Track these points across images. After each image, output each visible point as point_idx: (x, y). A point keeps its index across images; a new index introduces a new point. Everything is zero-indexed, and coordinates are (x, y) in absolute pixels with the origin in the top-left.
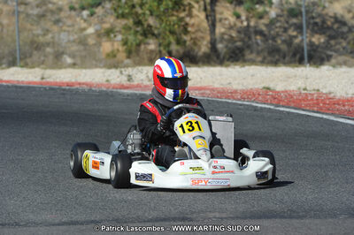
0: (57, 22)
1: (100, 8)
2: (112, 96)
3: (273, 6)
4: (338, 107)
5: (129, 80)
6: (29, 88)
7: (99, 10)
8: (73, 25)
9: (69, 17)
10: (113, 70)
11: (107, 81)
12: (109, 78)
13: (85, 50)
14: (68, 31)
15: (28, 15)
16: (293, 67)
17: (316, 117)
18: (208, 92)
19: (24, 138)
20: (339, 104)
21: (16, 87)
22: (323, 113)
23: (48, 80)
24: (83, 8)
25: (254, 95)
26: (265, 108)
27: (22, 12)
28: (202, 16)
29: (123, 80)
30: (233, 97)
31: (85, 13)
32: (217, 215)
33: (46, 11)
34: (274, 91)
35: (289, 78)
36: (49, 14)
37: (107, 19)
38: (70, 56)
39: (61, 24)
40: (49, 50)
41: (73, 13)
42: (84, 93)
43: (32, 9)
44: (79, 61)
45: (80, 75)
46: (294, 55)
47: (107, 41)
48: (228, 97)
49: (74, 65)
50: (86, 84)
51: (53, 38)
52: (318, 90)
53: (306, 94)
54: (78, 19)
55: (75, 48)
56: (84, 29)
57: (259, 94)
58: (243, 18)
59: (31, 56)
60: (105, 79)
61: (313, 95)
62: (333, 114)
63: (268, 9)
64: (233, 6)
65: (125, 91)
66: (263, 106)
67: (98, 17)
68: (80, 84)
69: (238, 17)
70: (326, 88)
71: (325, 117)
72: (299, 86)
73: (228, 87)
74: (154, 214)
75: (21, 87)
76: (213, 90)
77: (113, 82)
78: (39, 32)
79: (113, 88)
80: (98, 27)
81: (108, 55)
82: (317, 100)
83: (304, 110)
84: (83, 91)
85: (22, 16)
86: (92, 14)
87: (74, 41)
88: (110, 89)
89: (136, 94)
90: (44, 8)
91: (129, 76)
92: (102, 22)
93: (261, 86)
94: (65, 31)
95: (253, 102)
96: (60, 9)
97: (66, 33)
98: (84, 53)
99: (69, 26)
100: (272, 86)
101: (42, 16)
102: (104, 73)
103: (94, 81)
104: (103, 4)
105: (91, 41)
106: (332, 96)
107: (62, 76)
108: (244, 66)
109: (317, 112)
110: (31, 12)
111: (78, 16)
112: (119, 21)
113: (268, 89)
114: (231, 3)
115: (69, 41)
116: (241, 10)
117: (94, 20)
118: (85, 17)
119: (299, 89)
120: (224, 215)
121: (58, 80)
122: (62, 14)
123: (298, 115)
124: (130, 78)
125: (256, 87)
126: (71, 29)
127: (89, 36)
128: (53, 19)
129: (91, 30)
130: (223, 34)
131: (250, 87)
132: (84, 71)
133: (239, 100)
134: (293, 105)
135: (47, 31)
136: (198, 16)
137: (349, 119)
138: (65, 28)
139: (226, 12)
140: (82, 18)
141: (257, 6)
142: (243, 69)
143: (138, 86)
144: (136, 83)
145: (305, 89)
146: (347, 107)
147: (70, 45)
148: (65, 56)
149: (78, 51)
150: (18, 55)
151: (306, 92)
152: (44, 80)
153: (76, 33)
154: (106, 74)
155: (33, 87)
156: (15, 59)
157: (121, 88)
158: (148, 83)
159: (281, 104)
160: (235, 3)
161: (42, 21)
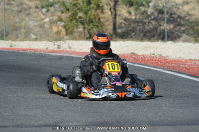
0: (28, 14)
1: (52, 7)
2: (45, 57)
3: (150, 8)
5: (58, 48)
7: (52, 9)
8: (37, 17)
9: (35, 12)
11: (47, 48)
12: (48, 47)
13: (43, 31)
14: (34, 20)
15: (13, 11)
16: (152, 42)
17: (153, 70)
20: (169, 63)
22: (158, 68)
23: (14, 47)
24: (43, 8)
27: (8, 9)
28: (110, 13)
29: (55, 48)
31: (44, 10)
32: (75, 124)
33: (21, 9)
34: (136, 55)
35: (147, 48)
37: (56, 14)
38: (34, 34)
39: (30, 16)
40: (23, 30)
41: (37, 10)
42: (30, 55)
43: (14, 7)
44: (39, 37)
45: (32, 45)
46: (160, 35)
47: (55, 26)
49: (36, 39)
50: (34, 50)
51: (25, 24)
52: (161, 55)
54: (40, 13)
55: (37, 29)
56: (43, 19)
58: (133, 14)
59: (12, 34)
61: (157, 57)
62: (163, 68)
63: (146, 9)
64: (127, 7)
65: (53, 54)
67: (51, 12)
68: (31, 49)
69: (130, 13)
70: (165, 54)
71: (158, 70)
72: (151, 52)
74: (40, 123)
77: (50, 49)
78: (18, 20)
79: (48, 52)
80: (51, 18)
82: (158, 60)
83: (148, 66)
84: (30, 53)
85: (8, 11)
86: (48, 11)
87: (37, 26)
88: (46, 53)
89: (58, 56)
92: (53, 15)
93: (130, 52)
94: (32, 20)
96: (30, 8)
97: (33, 21)
98: (42, 33)
99: (34, 17)
100: (136, 52)
101: (20, 11)
102: (46, 43)
103: (39, 48)
104: (54, 5)
105: (47, 26)
106: (167, 58)
108: (124, 41)
110: (13, 9)
113: (134, 54)
114: (126, 5)
115: (34, 26)
116: (132, 9)
117: (49, 14)
118: (44, 12)
119: (151, 54)
120: (79, 124)
121: (19, 48)
122: (31, 10)
123: (144, 68)
125: (128, 52)
126: (36, 19)
127: (45, 23)
128: (26, 13)
129: (47, 20)
131: (125, 53)
134: (143, 63)
135: (23, 20)
136: (107, 13)
137: (171, 71)
138: (33, 19)
139: (123, 11)
140: (42, 13)
141: (141, 7)
142: (124, 42)
144: (62, 50)
145: (154, 54)
146: (173, 65)
147: (34, 28)
148: (31, 34)
149: (39, 31)
150: (4, 33)
151: (154, 56)
152: (12, 47)
153: (38, 21)
154: (48, 44)
155: (3, 51)
156: (3, 35)
157: (52, 52)
158: (69, 50)
159: (137, 62)
160: (128, 5)
161: (19, 15)
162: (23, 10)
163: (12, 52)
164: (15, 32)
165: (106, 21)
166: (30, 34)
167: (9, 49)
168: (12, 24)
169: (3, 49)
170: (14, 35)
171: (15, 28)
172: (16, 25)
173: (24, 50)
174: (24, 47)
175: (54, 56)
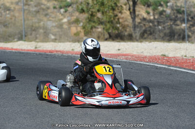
0: (46, 15)
1: (70, 7)
3: (168, 7)
6: (27, 53)
7: (70, 9)
8: (55, 17)
10: (77, 43)
11: (73, 50)
12: (74, 48)
13: (62, 31)
14: (53, 21)
15: (29, 12)
16: (179, 43)
17: (192, 73)
18: (130, 57)
19: (21, 84)
21: (20, 53)
23: (39, 49)
24: (61, 8)
25: (156, 59)
26: (162, 67)
27: (27, 10)
28: (128, 13)
30: (144, 60)
31: (62, 10)
34: (168, 57)
35: (177, 49)
37: (74, 14)
38: (53, 35)
39: (48, 17)
40: (41, 31)
41: (55, 10)
42: (59, 57)
43: (32, 7)
44: (58, 38)
45: (57, 46)
47: (74, 26)
48: (141, 61)
49: (55, 40)
50: (60, 51)
51: (44, 24)
52: (193, 57)
54: (58, 14)
55: (57, 30)
56: (62, 19)
57: (159, 59)
58: (151, 14)
59: (31, 34)
60: (71, 49)
61: (190, 60)
63: (165, 9)
64: (146, 7)
66: (161, 66)
67: (69, 13)
68: (57, 51)
69: (148, 13)
72: (182, 54)
73: (142, 54)
75: (23, 53)
76: (133, 56)
77: (76, 50)
78: (36, 21)
79: (76, 54)
80: (69, 18)
81: (75, 34)
82: (192, 62)
83: (185, 69)
84: (58, 56)
85: (26, 12)
86: (66, 11)
87: (56, 26)
88: (74, 55)
90: (39, 7)
92: (71, 15)
93: (160, 54)
94: (50, 20)
95: (155, 63)
96: (48, 8)
97: (51, 22)
98: (61, 33)
100: (166, 54)
101: (38, 12)
102: (71, 45)
103: (65, 50)
104: (72, 5)
105: (65, 26)
107: (47, 47)
108: (150, 42)
109: (192, 70)
110: (31, 9)
111: (58, 12)
112: (81, 15)
113: (165, 55)
114: (144, 6)
115: (53, 26)
116: (150, 10)
117: (67, 14)
118: (62, 12)
119: (182, 56)
121: (45, 49)
122: (49, 11)
123: (181, 71)
125: (158, 54)
126: (54, 19)
127: (64, 23)
128: (44, 13)
129: (65, 20)
130: (139, 23)
131: (155, 54)
132: (60, 44)
133: (148, 62)
134: (178, 66)
135: (40, 20)
136: (125, 13)
138: (52, 19)
139: (142, 11)
140: (60, 13)
141: (159, 7)
142: (150, 44)
145: (186, 56)
147: (53, 28)
149: (58, 32)
150: (24, 34)
151: (186, 58)
152: (37, 49)
153: (57, 22)
154: (73, 46)
155: (30, 53)
156: (22, 36)
159: (172, 65)
160: (146, 6)
161: (38, 15)
162: (41, 10)
163: (40, 54)
164: (34, 32)
165: (125, 21)
166: (49, 35)
167: (35, 51)
168: (31, 24)
169: (28, 50)
170: (33, 35)
171: (33, 28)
172: (34, 25)
173: (50, 52)
174: (50, 49)
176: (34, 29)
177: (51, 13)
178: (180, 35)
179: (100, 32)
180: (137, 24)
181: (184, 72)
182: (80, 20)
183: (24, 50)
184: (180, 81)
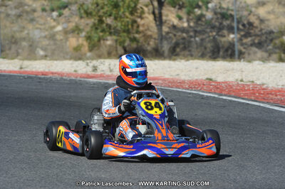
0: (32, 20)
1: (67, 9)
2: (81, 84)
3: (209, 10)
4: (271, 96)
5: (94, 71)
6: (10, 76)
7: (66, 12)
8: (44, 24)
9: (41, 17)
11: (75, 71)
12: (77, 69)
13: (55, 44)
14: (40, 29)
15: (8, 15)
16: (229, 61)
18: (160, 82)
20: (272, 94)
22: (260, 102)
23: (26, 69)
24: (53, 10)
25: (199, 85)
26: (211, 97)
27: (3, 12)
28: (151, 17)
29: (89, 70)
30: (182, 87)
31: (55, 14)
33: (22, 12)
34: (215, 82)
35: (228, 71)
36: (25, 14)
37: (71, 20)
38: (42, 49)
39: (35, 23)
40: (24, 44)
41: (45, 14)
42: (57, 81)
43: (11, 9)
44: (49, 54)
45: (52, 66)
47: (73, 37)
48: (177, 87)
49: (45, 57)
50: (58, 73)
51: (28, 34)
52: (253, 82)
53: (243, 85)
54: (49, 19)
55: (46, 42)
56: (54, 27)
57: (204, 85)
58: (185, 20)
59: (10, 49)
60: (73, 69)
61: (249, 85)
62: (268, 103)
63: (204, 13)
64: (176, 10)
65: (91, 80)
67: (65, 17)
68: (52, 73)
69: (180, 18)
70: (259, 80)
71: (262, 105)
72: (236, 78)
73: (177, 77)
75: (4, 76)
76: (164, 80)
77: (80, 72)
79: (81, 77)
80: (65, 25)
81: (75, 49)
82: (253, 90)
83: (243, 99)
84: (56, 79)
85: (2, 16)
86: (60, 15)
87: (45, 37)
88: (79, 78)
89: (100, 83)
91: (94, 67)
92: (68, 21)
93: (204, 78)
94: (37, 28)
95: (199, 91)
96: (34, 11)
97: (38, 31)
98: (53, 47)
100: (213, 77)
101: (19, 16)
102: (72, 64)
103: (64, 71)
104: (69, 7)
105: (59, 37)
106: (265, 87)
107: (38, 66)
108: (188, 60)
109: (254, 101)
110: (10, 12)
111: (49, 16)
112: (82, 20)
113: (211, 80)
114: (174, 7)
115: (41, 37)
116: (183, 13)
117: (62, 19)
118: (55, 17)
119: (237, 80)
121: (34, 70)
122: (36, 14)
123: (239, 103)
124: (95, 69)
125: (200, 78)
126: (42, 27)
127: (57, 32)
128: (28, 18)
129: (59, 28)
130: (168, 33)
131: (196, 78)
132: (55, 62)
133: (188, 89)
134: (233, 94)
135: (24, 28)
136: (147, 18)
138: (39, 26)
139: (171, 15)
140: (52, 18)
141: (196, 10)
142: (188, 62)
143: (101, 76)
144: (99, 73)
145: (242, 81)
146: (279, 97)
148: (38, 49)
149: (49, 45)
151: (242, 83)
152: (23, 70)
153: (47, 30)
154: (74, 65)
155: (14, 76)
157: (87, 78)
158: (110, 74)
159: (223, 93)
160: (177, 7)
161: (19, 20)
162: (24, 14)
163: (29, 77)
164: (13, 46)
166: (36, 49)
167: (20, 72)
170: (13, 50)
173: (43, 74)
174: (41, 70)
175: (94, 84)
176: (14, 41)
177: (38, 17)
178: (227, 50)
179: (110, 46)
180: (164, 34)
181: (243, 103)
182: (81, 27)
183: (5, 71)
184: (239, 116)
